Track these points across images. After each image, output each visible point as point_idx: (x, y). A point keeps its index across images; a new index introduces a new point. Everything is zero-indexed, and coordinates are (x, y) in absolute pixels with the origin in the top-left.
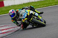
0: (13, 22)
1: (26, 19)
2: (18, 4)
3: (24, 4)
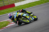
1: (16, 19)
2: (23, 4)
3: (27, 4)
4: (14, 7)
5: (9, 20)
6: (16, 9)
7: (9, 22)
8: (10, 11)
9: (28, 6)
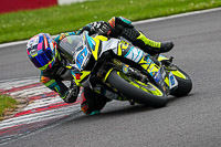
0: (48, 84)
1: (86, 73)
4: (50, 9)
5: (13, 90)
6: (61, 23)
7: (13, 101)
8: (21, 29)
9: (139, 10)
